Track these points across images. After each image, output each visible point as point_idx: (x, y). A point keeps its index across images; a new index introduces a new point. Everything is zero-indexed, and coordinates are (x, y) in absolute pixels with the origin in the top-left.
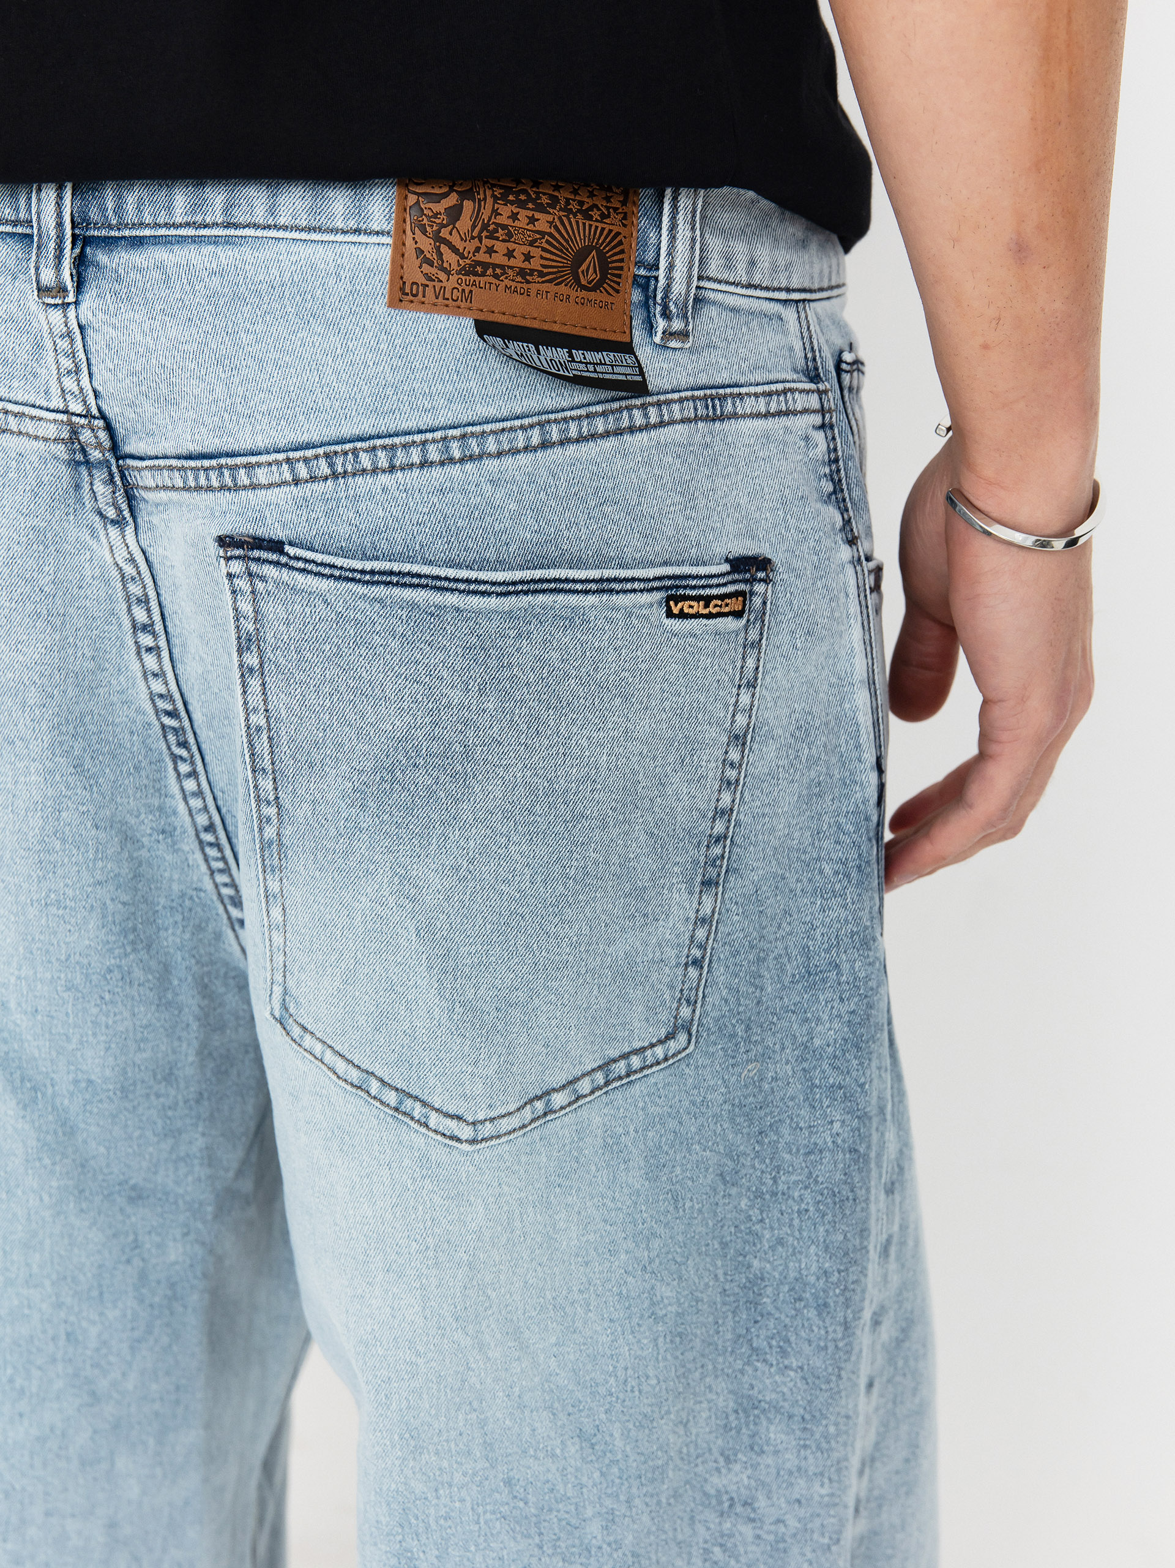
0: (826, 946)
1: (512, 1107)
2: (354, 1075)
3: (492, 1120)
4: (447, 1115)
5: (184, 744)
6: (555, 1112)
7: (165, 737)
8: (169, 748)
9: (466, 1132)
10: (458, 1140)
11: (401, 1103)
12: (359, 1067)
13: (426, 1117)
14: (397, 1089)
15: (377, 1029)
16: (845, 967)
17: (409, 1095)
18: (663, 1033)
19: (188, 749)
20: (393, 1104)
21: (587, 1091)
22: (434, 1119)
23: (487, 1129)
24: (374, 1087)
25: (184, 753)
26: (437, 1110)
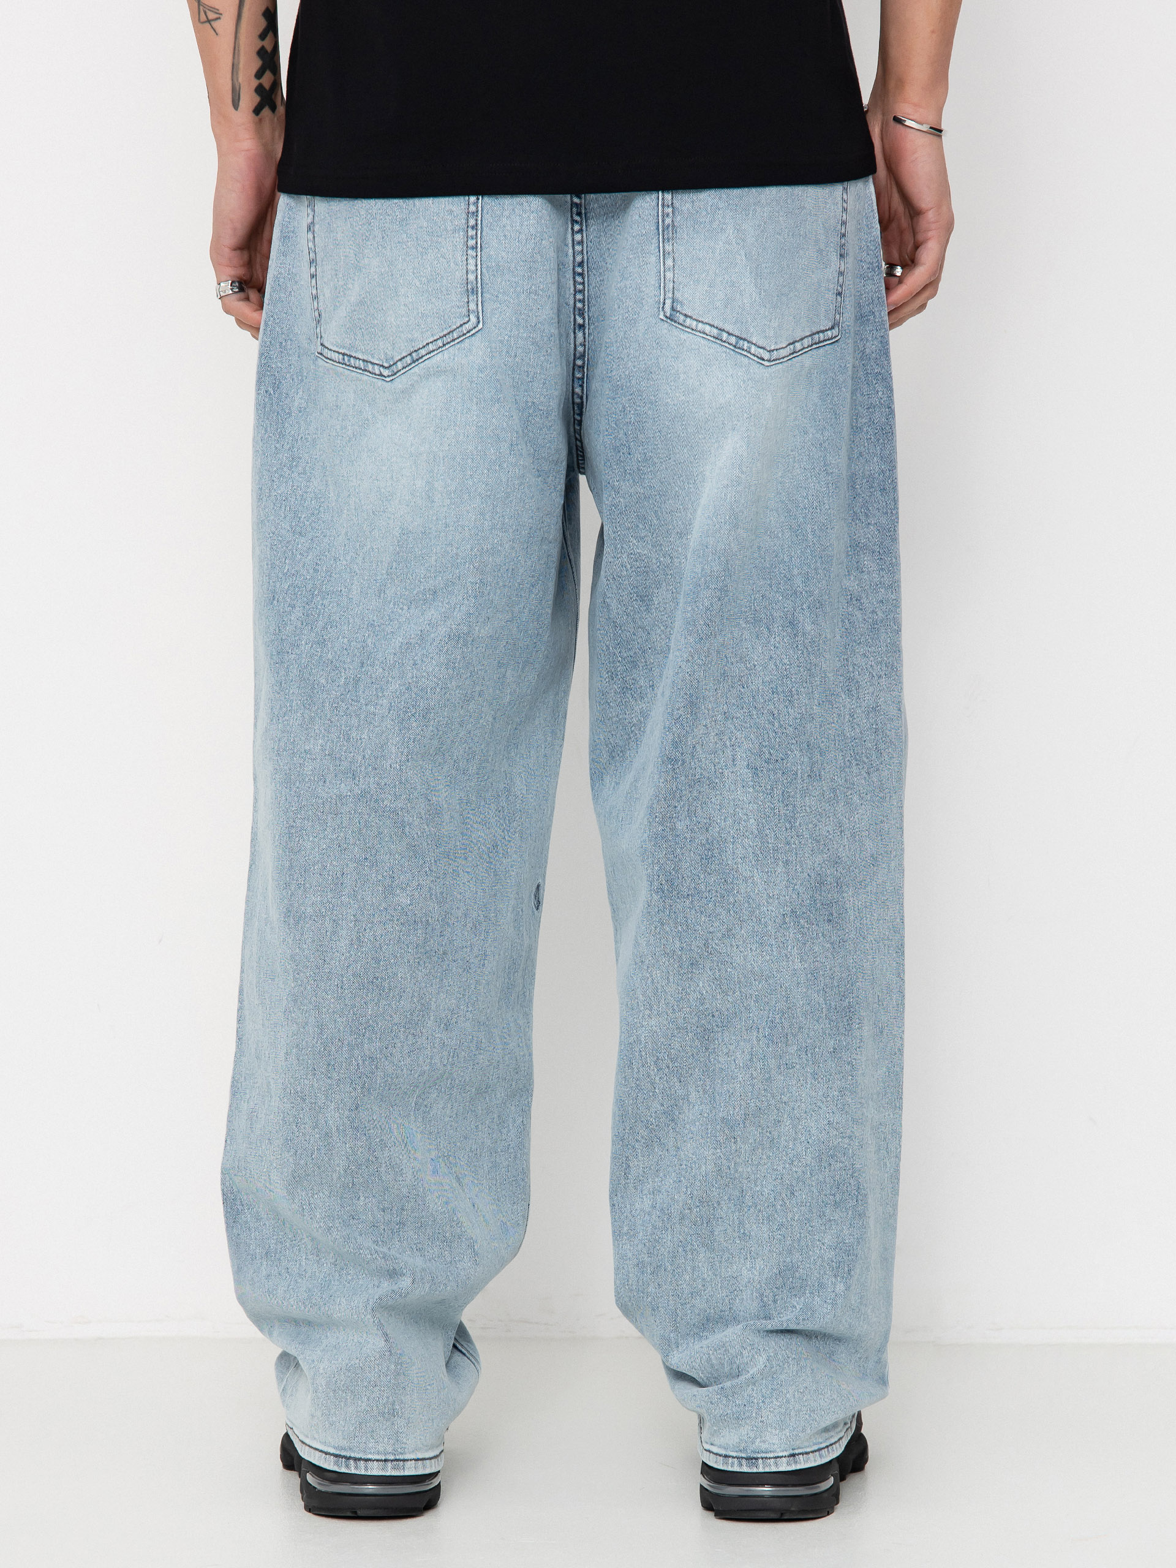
0: (867, 303)
1: (784, 346)
2: (715, 332)
3: (777, 350)
4: (759, 347)
5: (579, 214)
6: (797, 352)
7: (571, 209)
8: (572, 217)
9: (766, 356)
10: (763, 360)
11: (737, 343)
12: (717, 328)
13: (750, 348)
14: (735, 336)
15: (726, 307)
16: (877, 314)
17: (741, 339)
18: (830, 325)
19: (581, 218)
20: (734, 344)
21: (806, 346)
22: (753, 349)
23: (775, 355)
24: (725, 336)
25: (577, 218)
26: (754, 344)
